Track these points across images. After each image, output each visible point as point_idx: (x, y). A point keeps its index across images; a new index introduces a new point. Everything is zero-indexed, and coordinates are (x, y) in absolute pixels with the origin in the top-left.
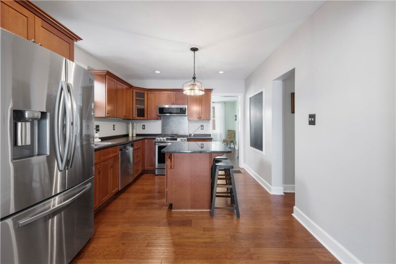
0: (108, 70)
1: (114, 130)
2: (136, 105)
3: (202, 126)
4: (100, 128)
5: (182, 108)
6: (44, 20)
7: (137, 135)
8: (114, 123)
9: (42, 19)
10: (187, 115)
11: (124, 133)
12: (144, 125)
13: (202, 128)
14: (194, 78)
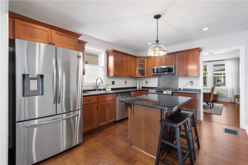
0: (114, 49)
1: (126, 84)
2: (139, 68)
3: (191, 82)
4: (115, 83)
5: (170, 68)
6: (57, 30)
7: (143, 88)
8: (126, 80)
9: (55, 30)
10: (173, 73)
11: (134, 86)
12: (147, 81)
13: (192, 84)
14: (157, 41)
